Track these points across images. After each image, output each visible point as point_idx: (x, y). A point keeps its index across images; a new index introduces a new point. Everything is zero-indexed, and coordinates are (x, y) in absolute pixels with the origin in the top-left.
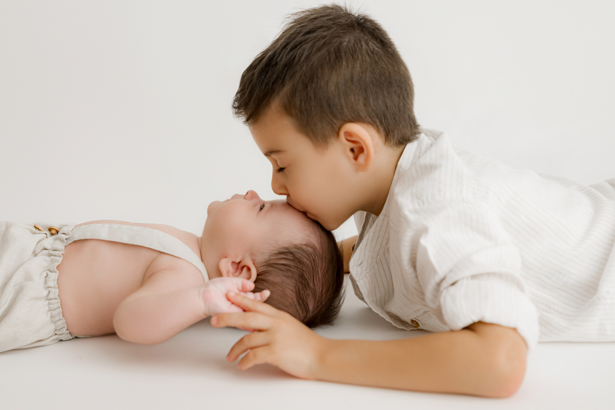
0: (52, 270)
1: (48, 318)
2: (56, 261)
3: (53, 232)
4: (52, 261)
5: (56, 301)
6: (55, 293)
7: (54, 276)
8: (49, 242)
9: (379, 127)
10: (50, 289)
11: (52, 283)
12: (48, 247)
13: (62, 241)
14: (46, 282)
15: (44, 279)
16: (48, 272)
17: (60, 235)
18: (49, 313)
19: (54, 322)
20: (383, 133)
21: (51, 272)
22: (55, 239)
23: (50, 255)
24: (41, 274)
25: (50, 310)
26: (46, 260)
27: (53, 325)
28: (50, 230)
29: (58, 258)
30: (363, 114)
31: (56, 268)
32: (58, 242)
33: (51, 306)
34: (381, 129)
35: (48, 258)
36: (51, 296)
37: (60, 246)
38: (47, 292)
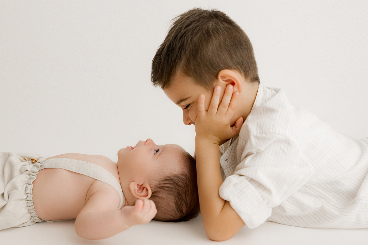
0: (30, 184)
1: (27, 211)
2: (33, 178)
3: (34, 161)
4: (31, 178)
5: (31, 202)
6: (30, 197)
7: (30, 187)
8: (30, 167)
9: (241, 70)
10: (28, 195)
11: (29, 191)
12: (29, 169)
13: (38, 167)
14: (26, 190)
15: (25, 189)
16: (28, 185)
17: (37, 164)
18: (27, 208)
19: (30, 213)
20: (243, 74)
21: (29, 185)
22: (34, 166)
23: (30, 175)
24: (23, 186)
25: (27, 206)
26: (27, 177)
27: (30, 214)
28: (32, 160)
29: (34, 177)
30: (231, 64)
31: (32, 183)
32: (35, 167)
33: (28, 204)
34: (242, 71)
35: (28, 176)
36: (28, 199)
37: (36, 170)
38: (26, 197)
